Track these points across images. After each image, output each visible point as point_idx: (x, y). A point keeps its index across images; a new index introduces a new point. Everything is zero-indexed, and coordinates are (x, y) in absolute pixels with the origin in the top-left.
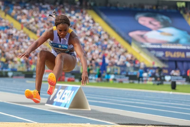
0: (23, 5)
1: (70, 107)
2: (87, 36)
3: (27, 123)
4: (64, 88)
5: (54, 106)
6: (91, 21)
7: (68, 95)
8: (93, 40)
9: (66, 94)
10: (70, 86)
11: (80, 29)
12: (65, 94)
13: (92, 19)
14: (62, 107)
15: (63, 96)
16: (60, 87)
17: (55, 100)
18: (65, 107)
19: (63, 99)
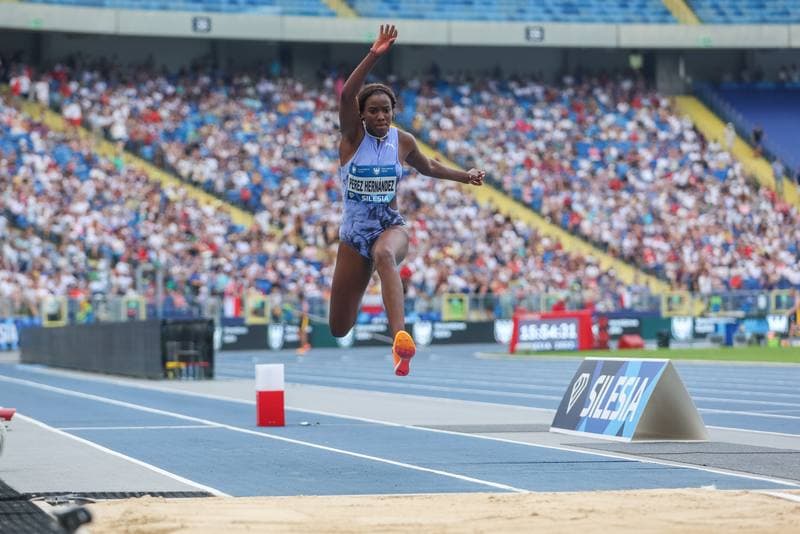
0: (448, 93)
1: (636, 436)
2: (679, 187)
3: (494, 494)
4: (614, 370)
5: (580, 434)
6: (690, 135)
7: (627, 393)
8: (701, 200)
9: (623, 391)
10: (634, 360)
11: (653, 165)
12: (619, 391)
13: (695, 129)
14: (608, 437)
15: (613, 398)
16: (599, 368)
17: (584, 413)
18: (620, 434)
19: (613, 407)
